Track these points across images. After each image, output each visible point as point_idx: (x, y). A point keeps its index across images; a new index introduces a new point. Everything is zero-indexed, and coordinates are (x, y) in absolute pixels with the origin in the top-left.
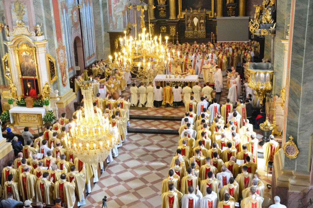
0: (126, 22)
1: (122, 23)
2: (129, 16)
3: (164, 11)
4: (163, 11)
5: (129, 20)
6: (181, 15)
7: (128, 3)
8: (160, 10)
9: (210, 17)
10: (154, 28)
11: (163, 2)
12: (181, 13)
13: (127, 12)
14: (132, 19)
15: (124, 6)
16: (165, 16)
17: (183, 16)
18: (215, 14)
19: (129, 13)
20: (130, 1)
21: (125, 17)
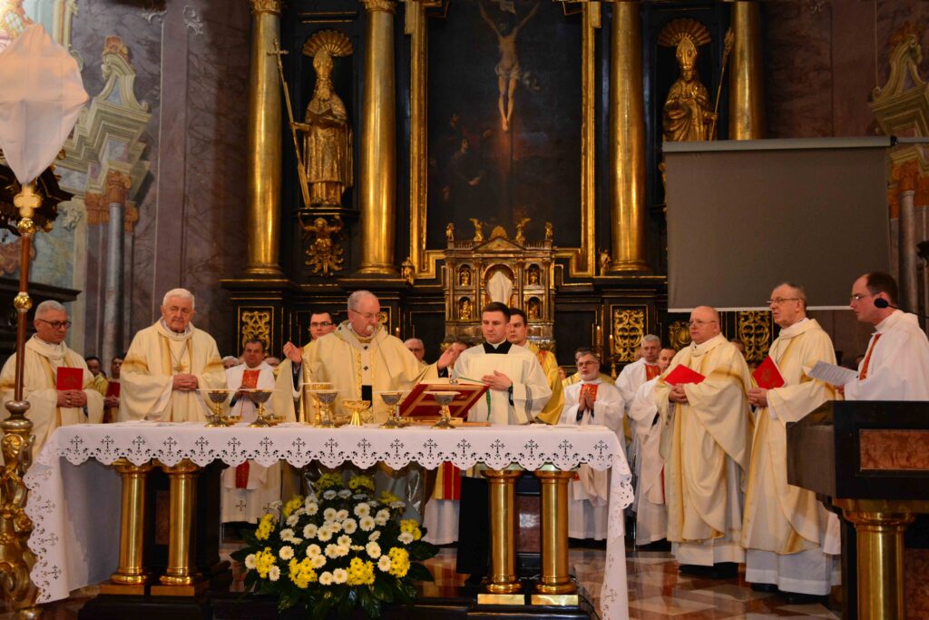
0: (105, 261)
1: (74, 257)
2: (128, 241)
3: (333, 236)
4: (328, 241)
5: (127, 260)
6: (423, 266)
7: (130, 166)
8: (313, 235)
9: (574, 272)
10: (269, 323)
11: (328, 194)
12: (421, 255)
13: (123, 211)
14: (150, 258)
15: (103, 176)
16: (336, 268)
17: (432, 268)
18: (604, 257)
19: (135, 223)
20: (147, 164)
21: (107, 232)
